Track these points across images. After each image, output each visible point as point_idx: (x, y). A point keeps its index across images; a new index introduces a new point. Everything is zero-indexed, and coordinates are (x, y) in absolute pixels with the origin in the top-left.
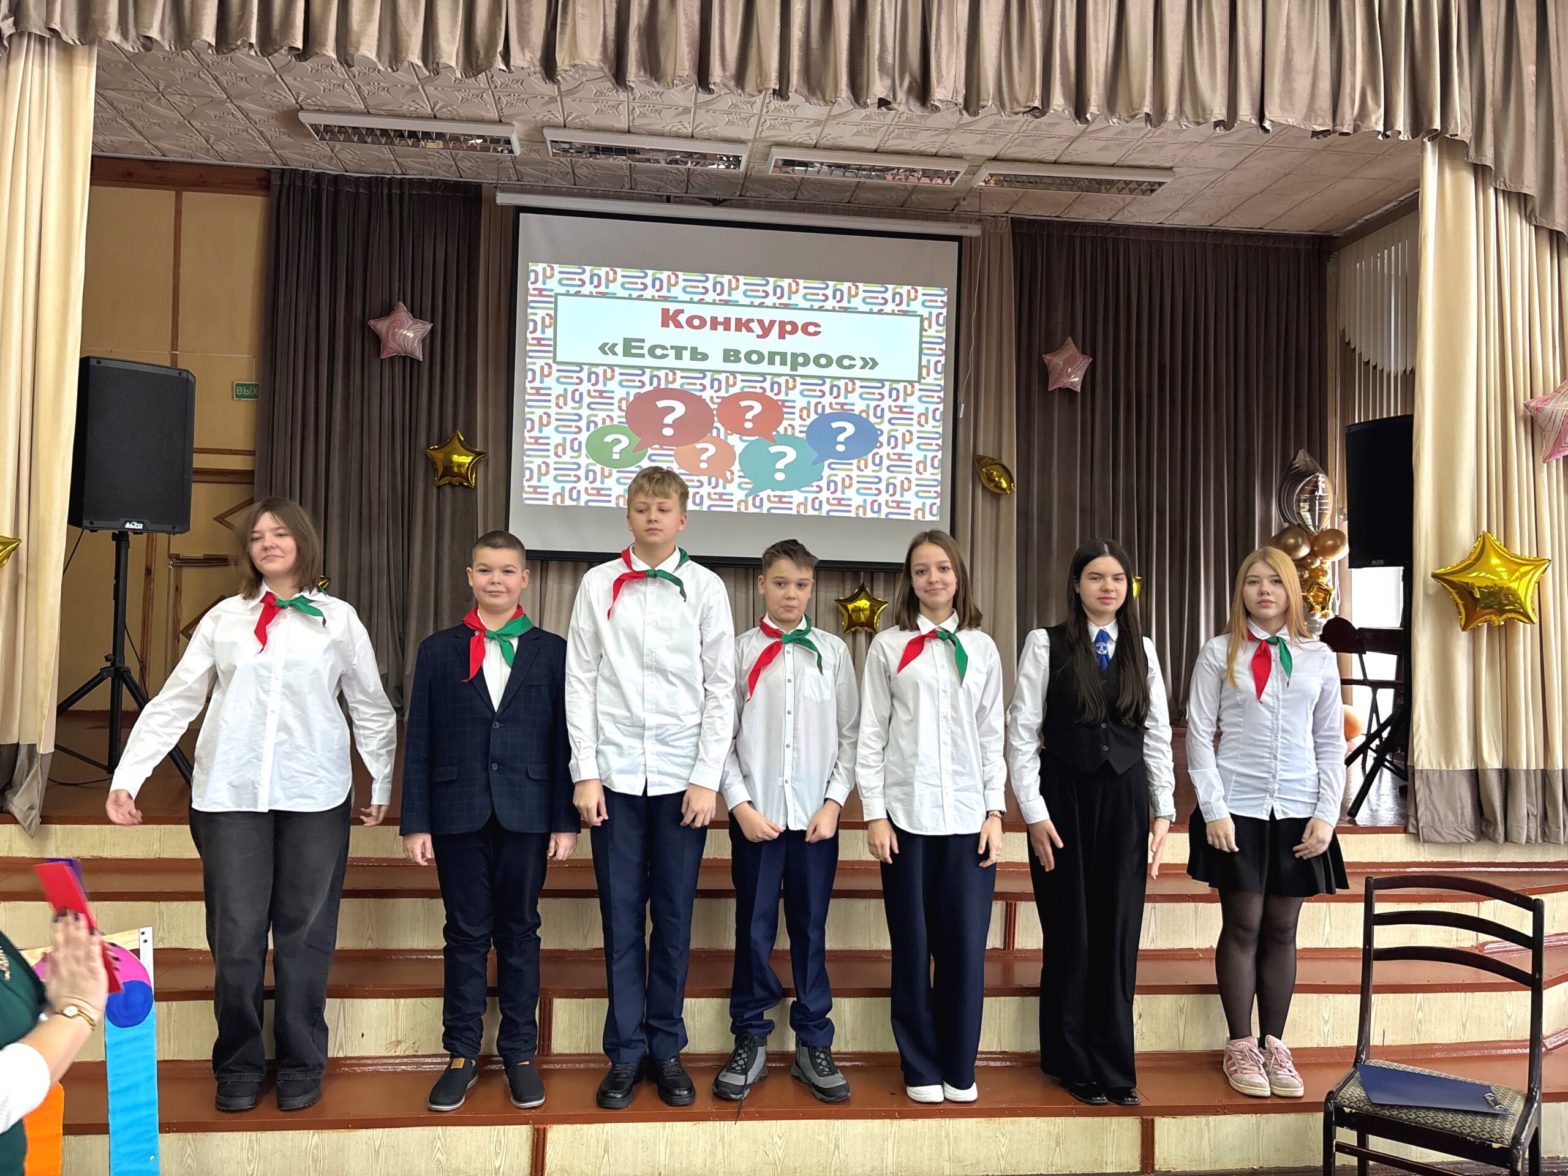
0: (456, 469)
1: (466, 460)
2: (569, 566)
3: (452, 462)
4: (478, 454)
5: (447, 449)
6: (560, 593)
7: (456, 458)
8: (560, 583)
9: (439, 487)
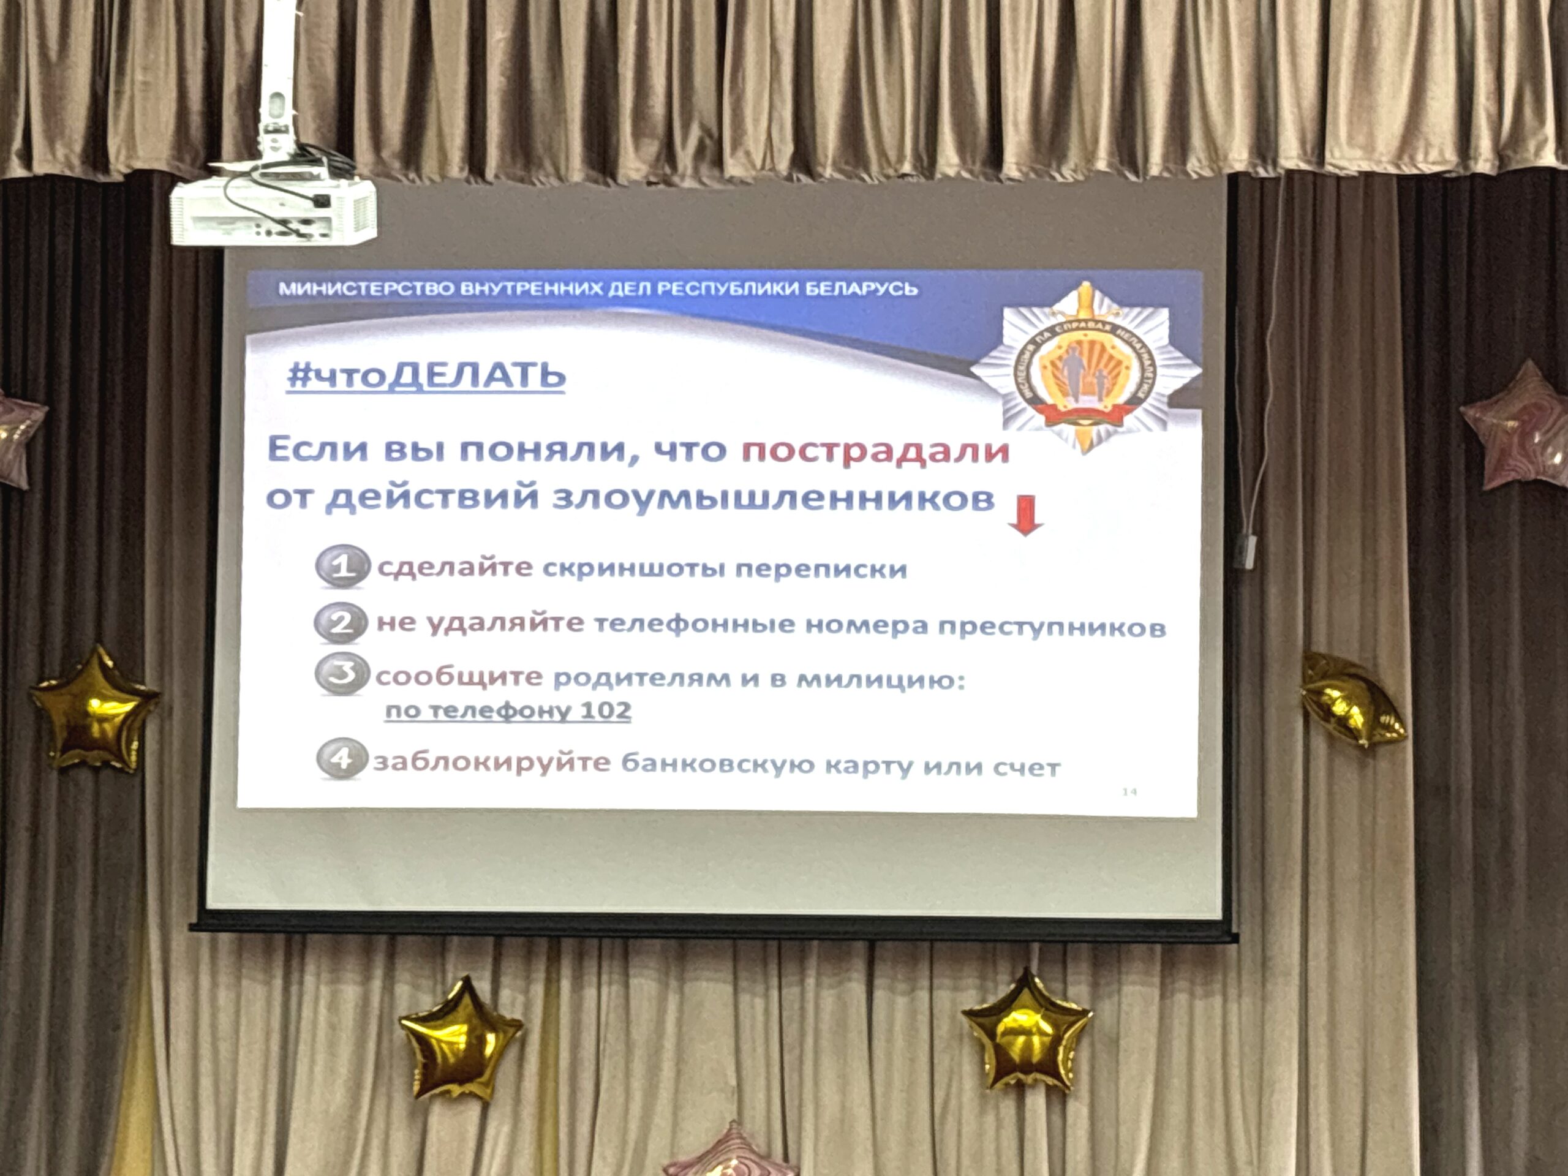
0: (95, 729)
1: (117, 708)
2: (353, 941)
3: (87, 714)
4: (148, 698)
5: (75, 688)
6: (334, 1006)
7: (95, 705)
8: (335, 981)
9: (63, 771)
